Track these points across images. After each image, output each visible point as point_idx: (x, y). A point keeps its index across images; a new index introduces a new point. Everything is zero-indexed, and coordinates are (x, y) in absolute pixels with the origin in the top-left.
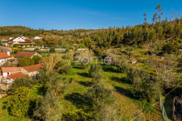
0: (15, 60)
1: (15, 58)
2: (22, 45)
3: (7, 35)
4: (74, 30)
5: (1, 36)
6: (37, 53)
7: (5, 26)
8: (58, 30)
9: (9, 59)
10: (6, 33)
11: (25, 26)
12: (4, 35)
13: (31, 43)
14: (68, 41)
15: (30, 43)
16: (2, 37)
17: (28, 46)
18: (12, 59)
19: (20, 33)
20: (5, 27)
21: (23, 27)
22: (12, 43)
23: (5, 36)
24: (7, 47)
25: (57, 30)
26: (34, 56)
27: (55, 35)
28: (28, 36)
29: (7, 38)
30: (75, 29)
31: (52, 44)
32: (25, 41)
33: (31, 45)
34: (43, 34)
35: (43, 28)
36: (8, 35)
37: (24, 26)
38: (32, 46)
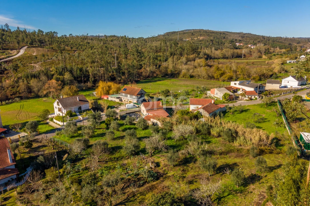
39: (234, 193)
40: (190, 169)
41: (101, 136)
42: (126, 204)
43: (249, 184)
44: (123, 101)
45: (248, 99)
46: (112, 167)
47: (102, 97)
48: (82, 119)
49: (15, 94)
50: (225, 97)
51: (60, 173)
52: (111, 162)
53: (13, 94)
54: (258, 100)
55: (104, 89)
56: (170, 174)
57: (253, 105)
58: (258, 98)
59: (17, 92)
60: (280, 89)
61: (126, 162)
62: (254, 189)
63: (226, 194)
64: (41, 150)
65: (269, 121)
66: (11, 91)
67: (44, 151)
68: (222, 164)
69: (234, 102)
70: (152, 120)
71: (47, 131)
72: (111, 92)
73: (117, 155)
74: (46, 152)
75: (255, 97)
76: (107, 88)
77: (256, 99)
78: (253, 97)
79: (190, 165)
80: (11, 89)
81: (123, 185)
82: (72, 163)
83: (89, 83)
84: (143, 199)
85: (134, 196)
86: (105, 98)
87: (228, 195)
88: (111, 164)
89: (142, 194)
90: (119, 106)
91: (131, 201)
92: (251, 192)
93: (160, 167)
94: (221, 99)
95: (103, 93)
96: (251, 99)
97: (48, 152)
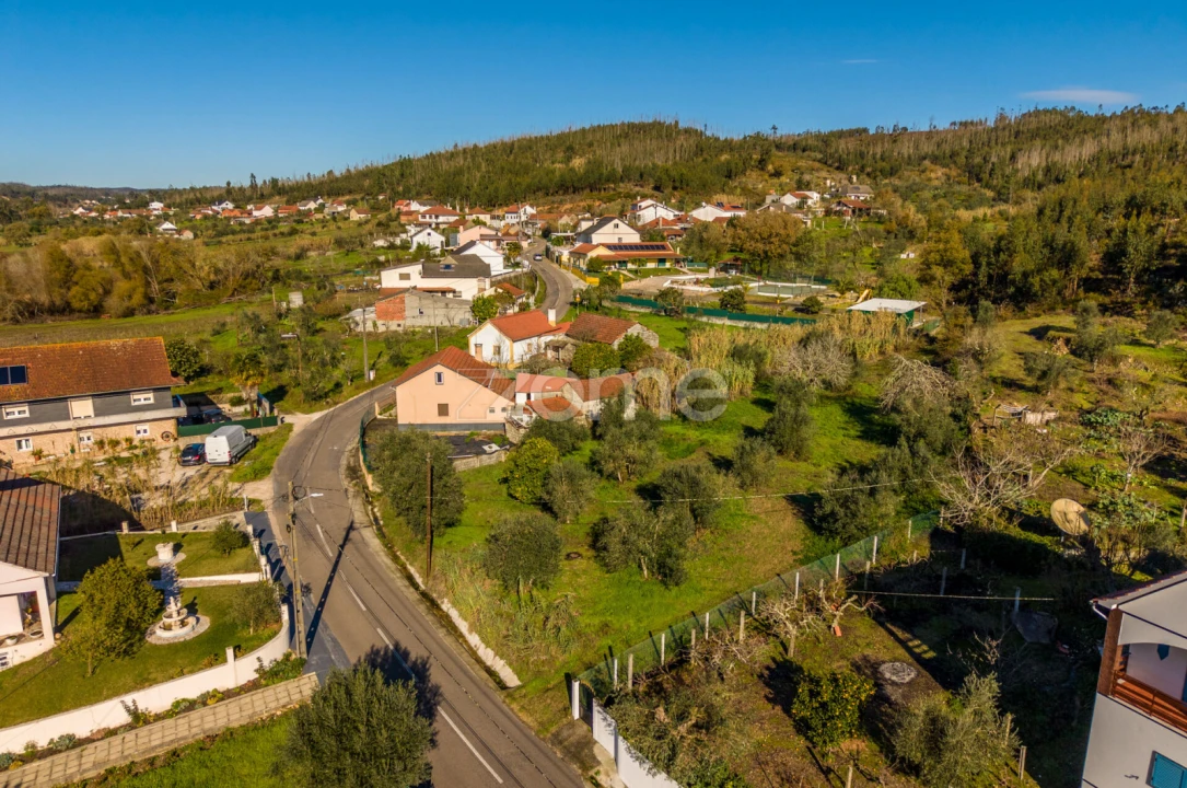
0: (569, 346)
1: (569, 339)
2: (623, 263)
3: (582, 189)
4: (991, 123)
5: (561, 192)
6: (638, 326)
7: (587, 127)
8: (872, 132)
9: (549, 338)
10: (580, 180)
11: (677, 122)
12: (571, 190)
13: (663, 248)
14: (890, 220)
15: (658, 248)
16: (561, 202)
17: (651, 265)
18: (558, 341)
19: (641, 176)
20: (583, 131)
21: (669, 126)
22: (585, 255)
23: (574, 192)
24: (565, 268)
25: (865, 130)
26: (626, 338)
27: (838, 168)
28: (675, 188)
29: (582, 204)
30: (1002, 117)
31: (762, 255)
32: (642, 236)
33: (662, 261)
34: (762, 169)
35: (774, 128)
36: (588, 190)
37: (673, 123)
38: (668, 265)
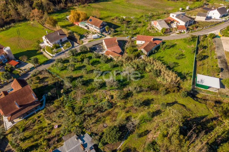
39: (146, 121)
40: (128, 101)
41: (79, 70)
42: (97, 123)
43: (155, 116)
44: (90, 29)
45: (178, 32)
46: (88, 97)
47: (74, 23)
48: (64, 51)
49: (8, 17)
50: (162, 31)
51: (61, 100)
52: (87, 93)
53: (7, 18)
54: (186, 33)
55: (75, 17)
56: (118, 104)
57: (180, 40)
58: (186, 31)
59: (10, 15)
60: (205, 21)
61: (95, 94)
62: (156, 119)
63: (142, 122)
64: (46, 81)
65: (185, 57)
66: (5, 14)
67: (47, 82)
68: (145, 99)
69: (168, 35)
70: (110, 55)
71: (44, 62)
72: (80, 19)
73: (90, 87)
74: (49, 83)
75: (184, 31)
76: (77, 16)
77: (185, 32)
78: (182, 31)
79: (129, 98)
80: (4, 13)
81: (95, 110)
82: (66, 94)
83: (62, 4)
84: (105, 120)
85: (100, 118)
86: (77, 25)
87: (143, 122)
88: (88, 95)
89: (104, 117)
90: (88, 35)
91: (99, 121)
92: (154, 121)
93: (114, 99)
94: (160, 32)
95: (74, 21)
96: (181, 33)
97: (50, 83)
